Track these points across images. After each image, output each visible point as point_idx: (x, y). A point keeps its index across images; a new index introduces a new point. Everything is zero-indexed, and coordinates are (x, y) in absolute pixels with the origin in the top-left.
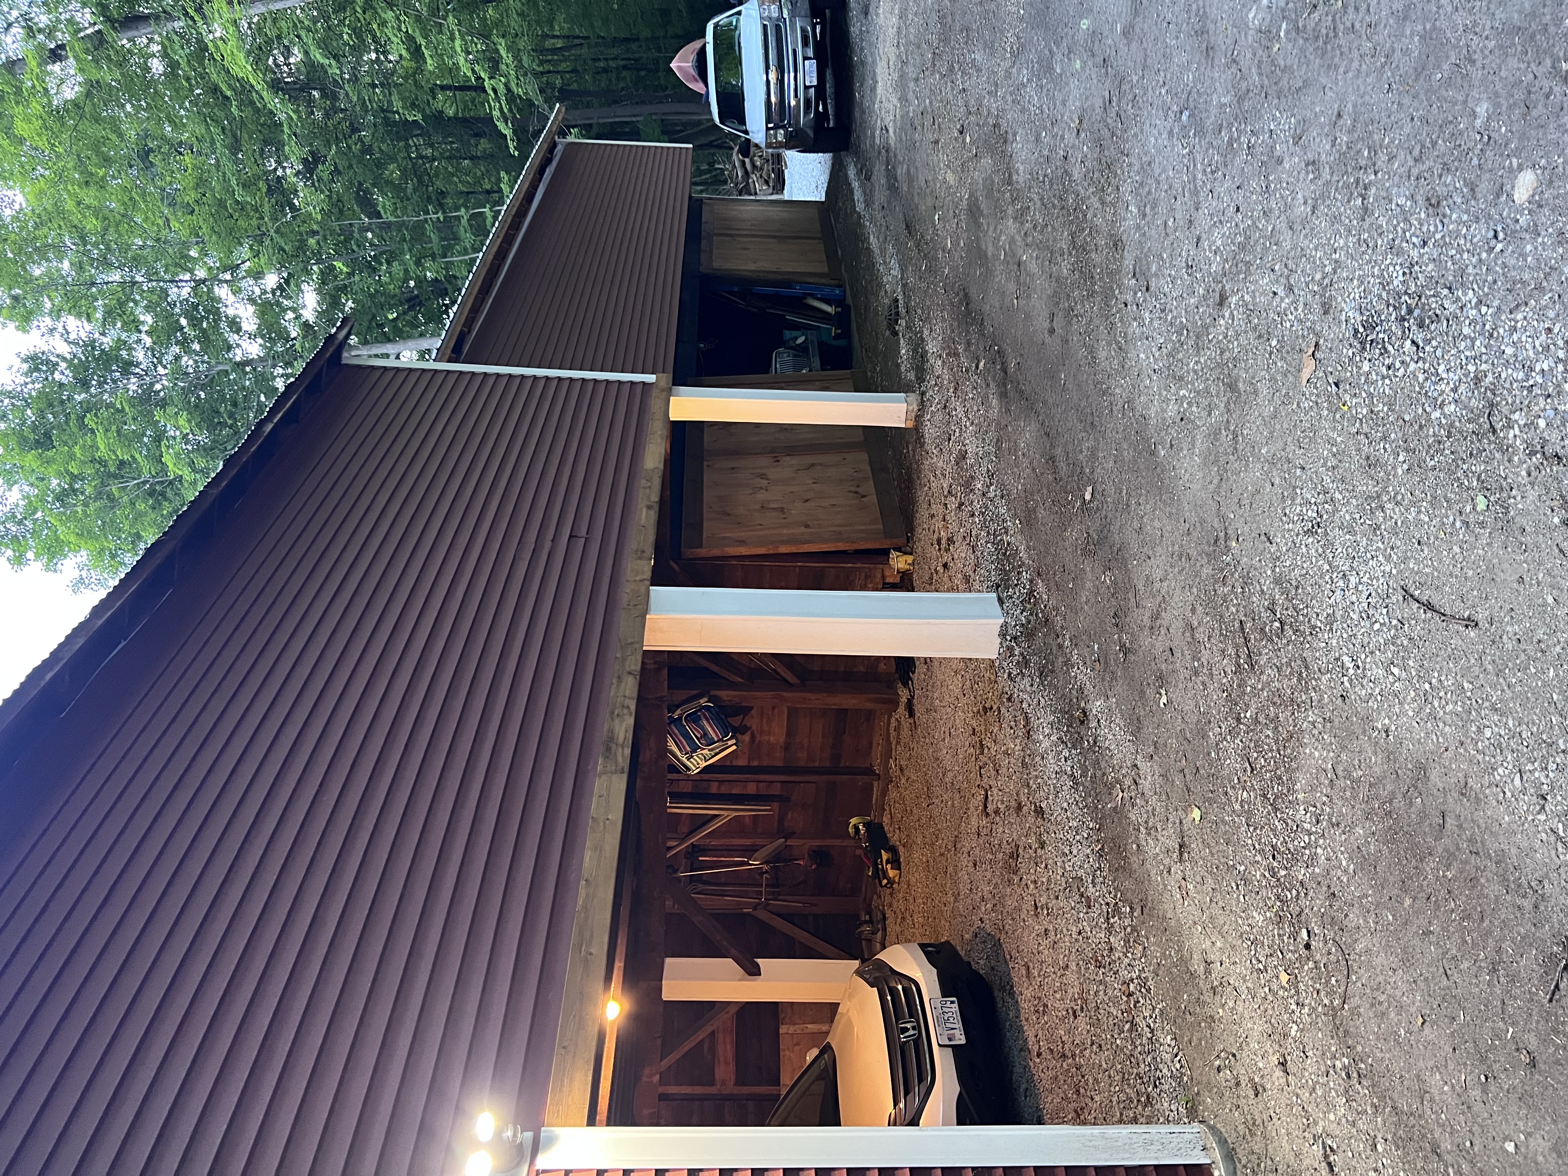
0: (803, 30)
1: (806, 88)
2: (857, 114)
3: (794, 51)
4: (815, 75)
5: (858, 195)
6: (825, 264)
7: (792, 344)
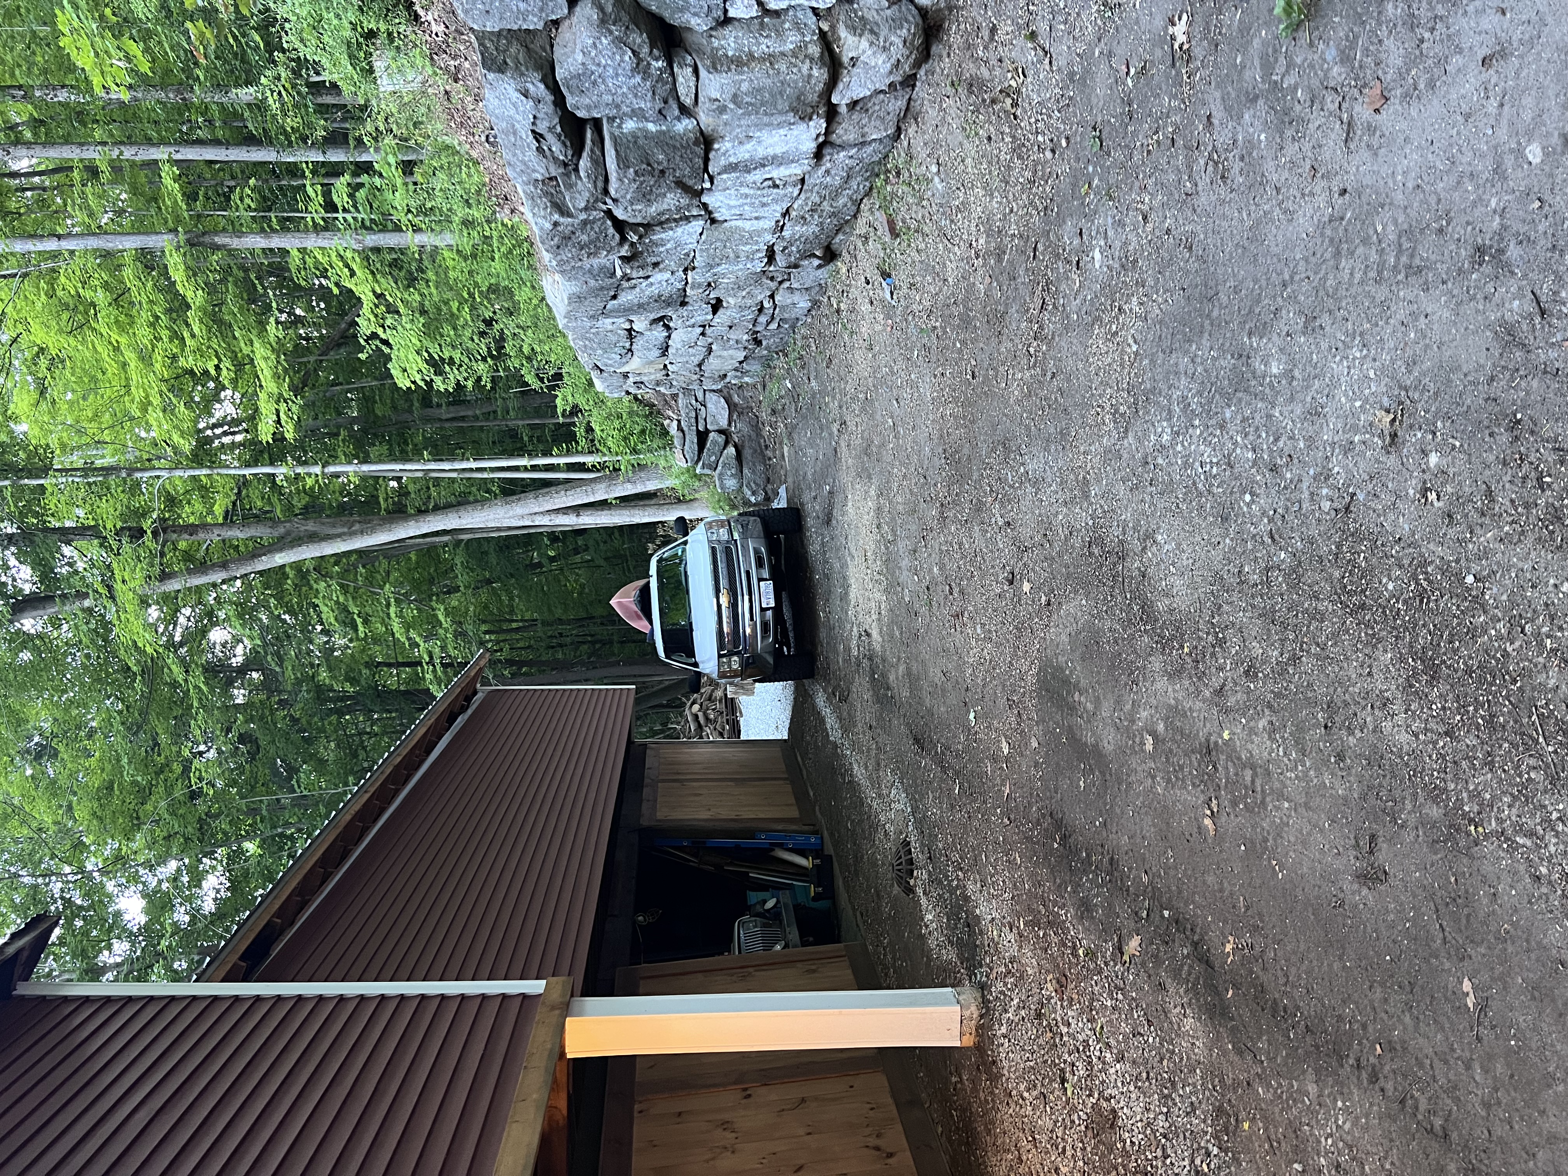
0: (757, 552)
1: (763, 610)
2: (823, 634)
3: (748, 573)
4: (772, 596)
5: (831, 721)
6: (795, 808)
7: (759, 909)
